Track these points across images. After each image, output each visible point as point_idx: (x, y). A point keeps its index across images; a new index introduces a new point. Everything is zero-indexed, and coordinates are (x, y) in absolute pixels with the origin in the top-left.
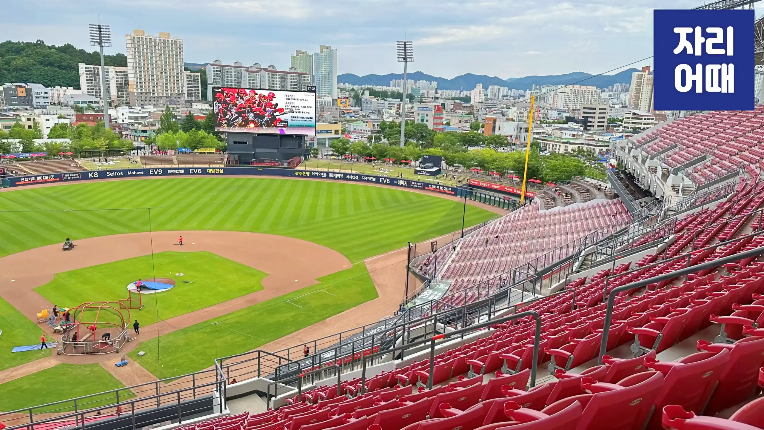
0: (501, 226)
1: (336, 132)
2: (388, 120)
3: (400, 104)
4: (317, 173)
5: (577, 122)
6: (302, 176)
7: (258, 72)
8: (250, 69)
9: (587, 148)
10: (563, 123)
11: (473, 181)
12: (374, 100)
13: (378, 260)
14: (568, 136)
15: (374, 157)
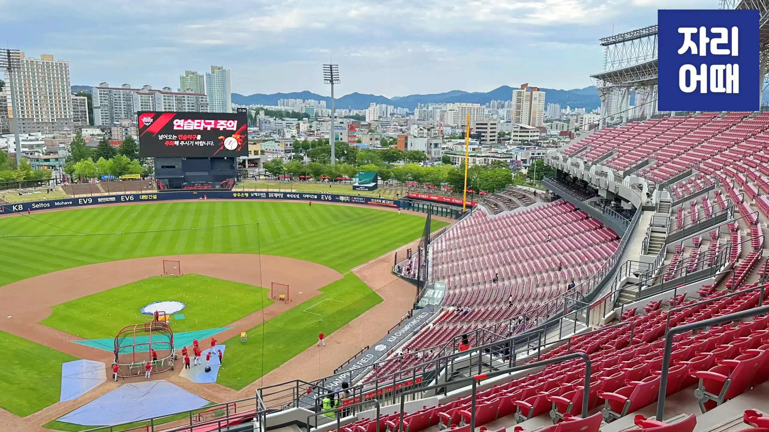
0: (459, 231)
1: (256, 153)
2: (301, 139)
3: (299, 124)
4: (256, 194)
5: (472, 137)
6: (240, 198)
7: (149, 94)
8: (141, 92)
9: (492, 160)
10: (460, 138)
11: (412, 194)
12: (272, 120)
13: (363, 268)
15: (308, 175)
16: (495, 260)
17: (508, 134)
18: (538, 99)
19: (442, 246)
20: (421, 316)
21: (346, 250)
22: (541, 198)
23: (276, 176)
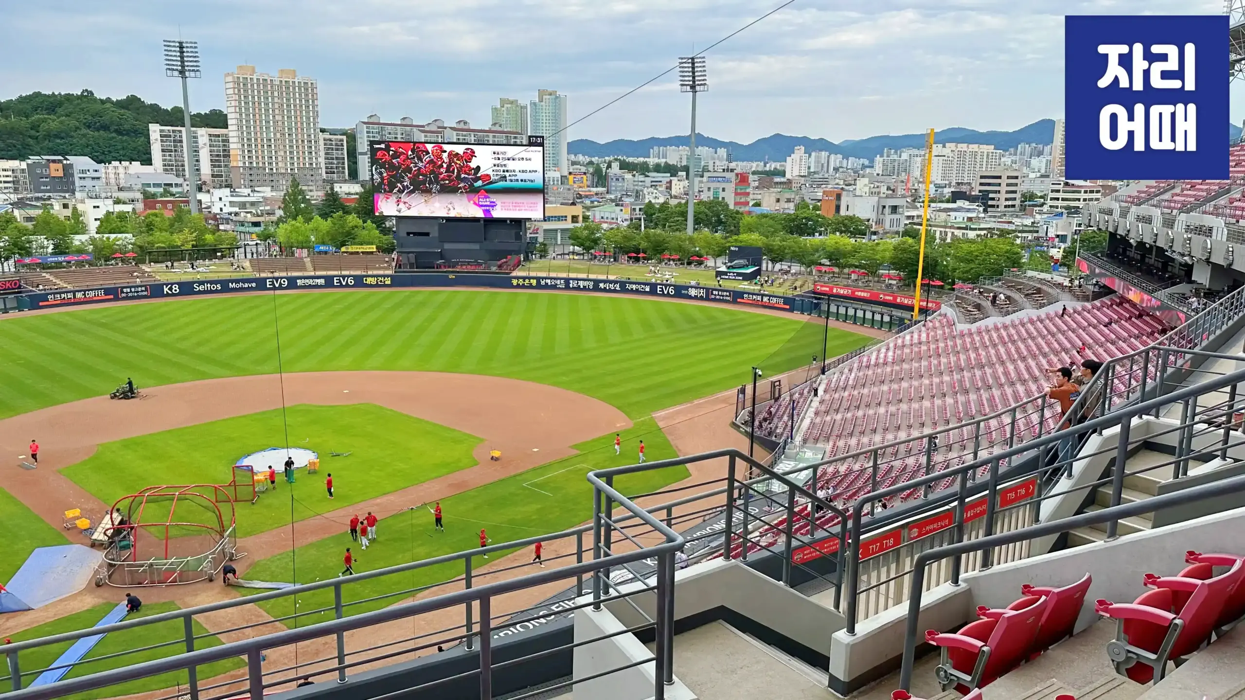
2: (657, 201)
3: (671, 181)
4: (548, 281)
5: (972, 199)
6: (523, 287)
8: (427, 129)
10: (948, 201)
11: (822, 286)
12: (628, 176)
14: (958, 220)
17: (1041, 197)
22: (1073, 294)
23: (588, 253)
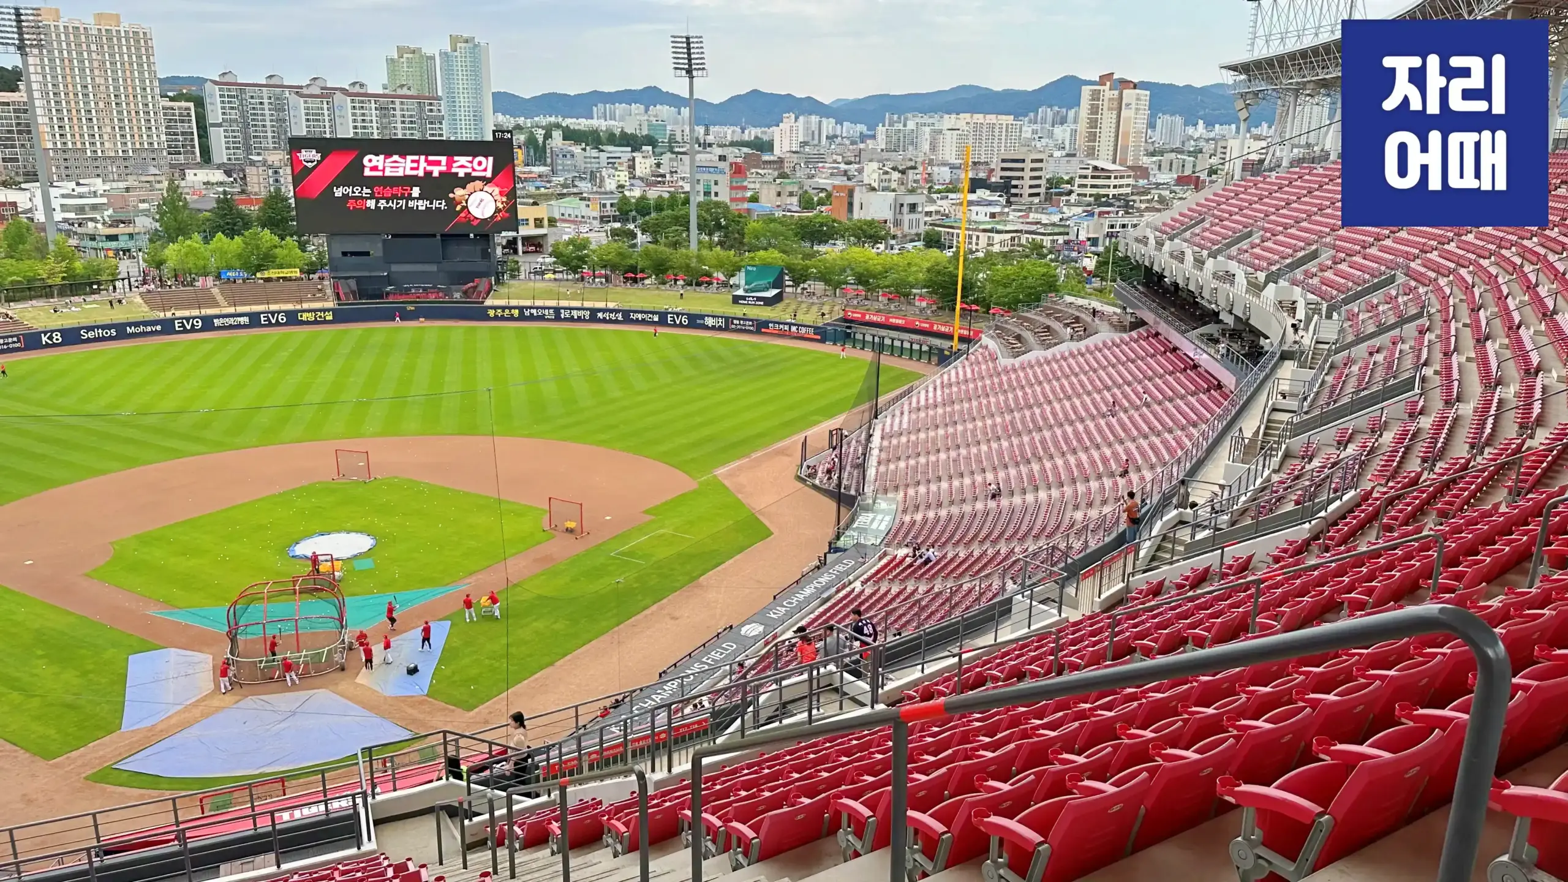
0: (939, 392)
1: (539, 223)
2: (633, 194)
3: (634, 159)
4: (534, 311)
5: (993, 188)
6: (502, 318)
7: (321, 96)
8: (305, 91)
9: (1027, 239)
10: (968, 191)
12: (577, 149)
13: (740, 469)
14: (981, 218)
15: (642, 271)
16: (1000, 454)
17: (1068, 182)
18: (1133, 106)
19: (901, 422)
20: (840, 568)
21: (706, 432)
22: (1111, 324)
23: (575, 272)
